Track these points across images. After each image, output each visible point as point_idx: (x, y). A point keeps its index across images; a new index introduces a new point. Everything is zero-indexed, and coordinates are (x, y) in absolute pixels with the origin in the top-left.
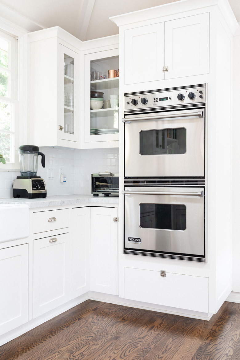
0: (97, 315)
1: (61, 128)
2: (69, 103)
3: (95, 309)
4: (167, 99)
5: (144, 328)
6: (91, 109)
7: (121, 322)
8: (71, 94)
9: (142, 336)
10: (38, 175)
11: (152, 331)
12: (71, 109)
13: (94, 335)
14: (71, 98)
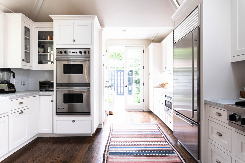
0: (44, 143)
1: (23, 60)
2: (27, 48)
3: (42, 140)
4: (75, 52)
5: (66, 144)
6: (38, 52)
7: (55, 143)
8: (28, 45)
9: (65, 147)
10: (11, 82)
11: (70, 144)
12: (28, 51)
13: (44, 151)
14: (28, 46)
